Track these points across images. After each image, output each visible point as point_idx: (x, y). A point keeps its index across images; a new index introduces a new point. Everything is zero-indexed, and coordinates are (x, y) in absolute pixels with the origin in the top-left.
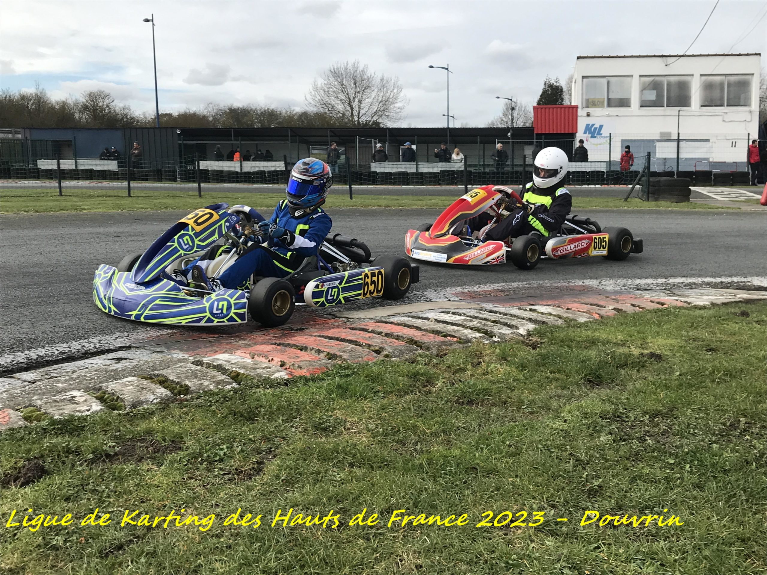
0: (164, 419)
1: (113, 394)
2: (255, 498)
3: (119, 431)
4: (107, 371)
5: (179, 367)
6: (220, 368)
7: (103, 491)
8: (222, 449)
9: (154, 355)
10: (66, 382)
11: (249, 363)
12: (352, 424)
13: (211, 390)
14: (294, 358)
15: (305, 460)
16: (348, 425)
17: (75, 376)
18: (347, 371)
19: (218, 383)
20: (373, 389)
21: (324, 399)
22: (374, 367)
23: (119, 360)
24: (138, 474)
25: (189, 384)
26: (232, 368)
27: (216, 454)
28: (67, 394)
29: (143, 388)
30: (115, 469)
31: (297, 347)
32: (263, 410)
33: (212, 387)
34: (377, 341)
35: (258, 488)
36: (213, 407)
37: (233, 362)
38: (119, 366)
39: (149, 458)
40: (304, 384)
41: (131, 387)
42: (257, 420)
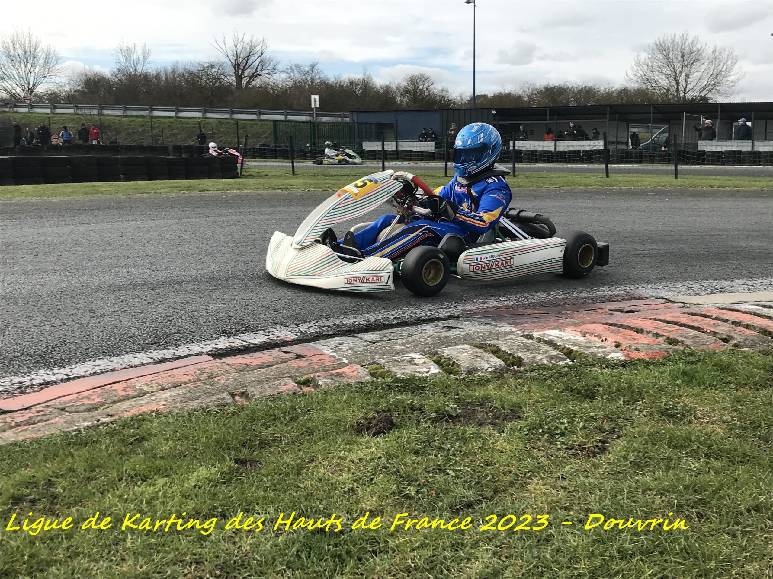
0: (500, 387)
1: (449, 359)
2: (603, 477)
3: (458, 394)
4: (439, 337)
5: (510, 339)
6: (551, 343)
7: (449, 450)
8: (563, 423)
9: (482, 326)
10: (403, 344)
11: (582, 342)
12: (704, 413)
13: (544, 365)
14: (630, 340)
15: (654, 444)
16: (699, 414)
17: (410, 339)
18: (691, 358)
19: (551, 358)
20: (722, 379)
21: (668, 384)
22: (723, 357)
23: (450, 328)
24: (480, 437)
25: (523, 357)
26: (564, 344)
27: (557, 428)
28: (407, 355)
29: (477, 356)
30: (459, 429)
31: (631, 328)
32: (600, 389)
33: (545, 362)
34: (724, 329)
35: (605, 467)
36: (549, 382)
37: (565, 338)
38: (450, 334)
39: (490, 423)
40: (645, 367)
41: (466, 354)
42: (597, 399)
